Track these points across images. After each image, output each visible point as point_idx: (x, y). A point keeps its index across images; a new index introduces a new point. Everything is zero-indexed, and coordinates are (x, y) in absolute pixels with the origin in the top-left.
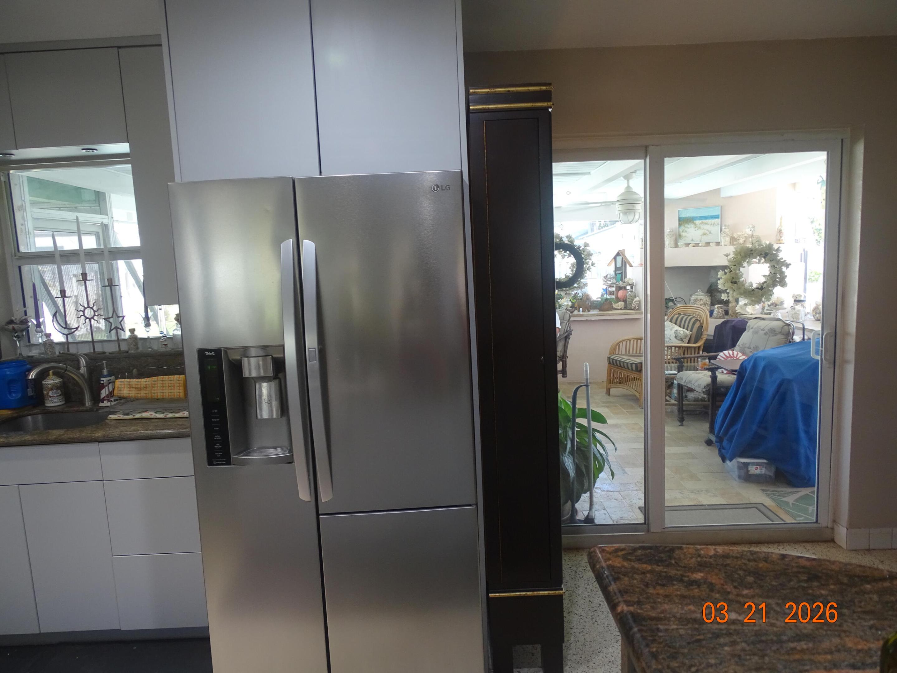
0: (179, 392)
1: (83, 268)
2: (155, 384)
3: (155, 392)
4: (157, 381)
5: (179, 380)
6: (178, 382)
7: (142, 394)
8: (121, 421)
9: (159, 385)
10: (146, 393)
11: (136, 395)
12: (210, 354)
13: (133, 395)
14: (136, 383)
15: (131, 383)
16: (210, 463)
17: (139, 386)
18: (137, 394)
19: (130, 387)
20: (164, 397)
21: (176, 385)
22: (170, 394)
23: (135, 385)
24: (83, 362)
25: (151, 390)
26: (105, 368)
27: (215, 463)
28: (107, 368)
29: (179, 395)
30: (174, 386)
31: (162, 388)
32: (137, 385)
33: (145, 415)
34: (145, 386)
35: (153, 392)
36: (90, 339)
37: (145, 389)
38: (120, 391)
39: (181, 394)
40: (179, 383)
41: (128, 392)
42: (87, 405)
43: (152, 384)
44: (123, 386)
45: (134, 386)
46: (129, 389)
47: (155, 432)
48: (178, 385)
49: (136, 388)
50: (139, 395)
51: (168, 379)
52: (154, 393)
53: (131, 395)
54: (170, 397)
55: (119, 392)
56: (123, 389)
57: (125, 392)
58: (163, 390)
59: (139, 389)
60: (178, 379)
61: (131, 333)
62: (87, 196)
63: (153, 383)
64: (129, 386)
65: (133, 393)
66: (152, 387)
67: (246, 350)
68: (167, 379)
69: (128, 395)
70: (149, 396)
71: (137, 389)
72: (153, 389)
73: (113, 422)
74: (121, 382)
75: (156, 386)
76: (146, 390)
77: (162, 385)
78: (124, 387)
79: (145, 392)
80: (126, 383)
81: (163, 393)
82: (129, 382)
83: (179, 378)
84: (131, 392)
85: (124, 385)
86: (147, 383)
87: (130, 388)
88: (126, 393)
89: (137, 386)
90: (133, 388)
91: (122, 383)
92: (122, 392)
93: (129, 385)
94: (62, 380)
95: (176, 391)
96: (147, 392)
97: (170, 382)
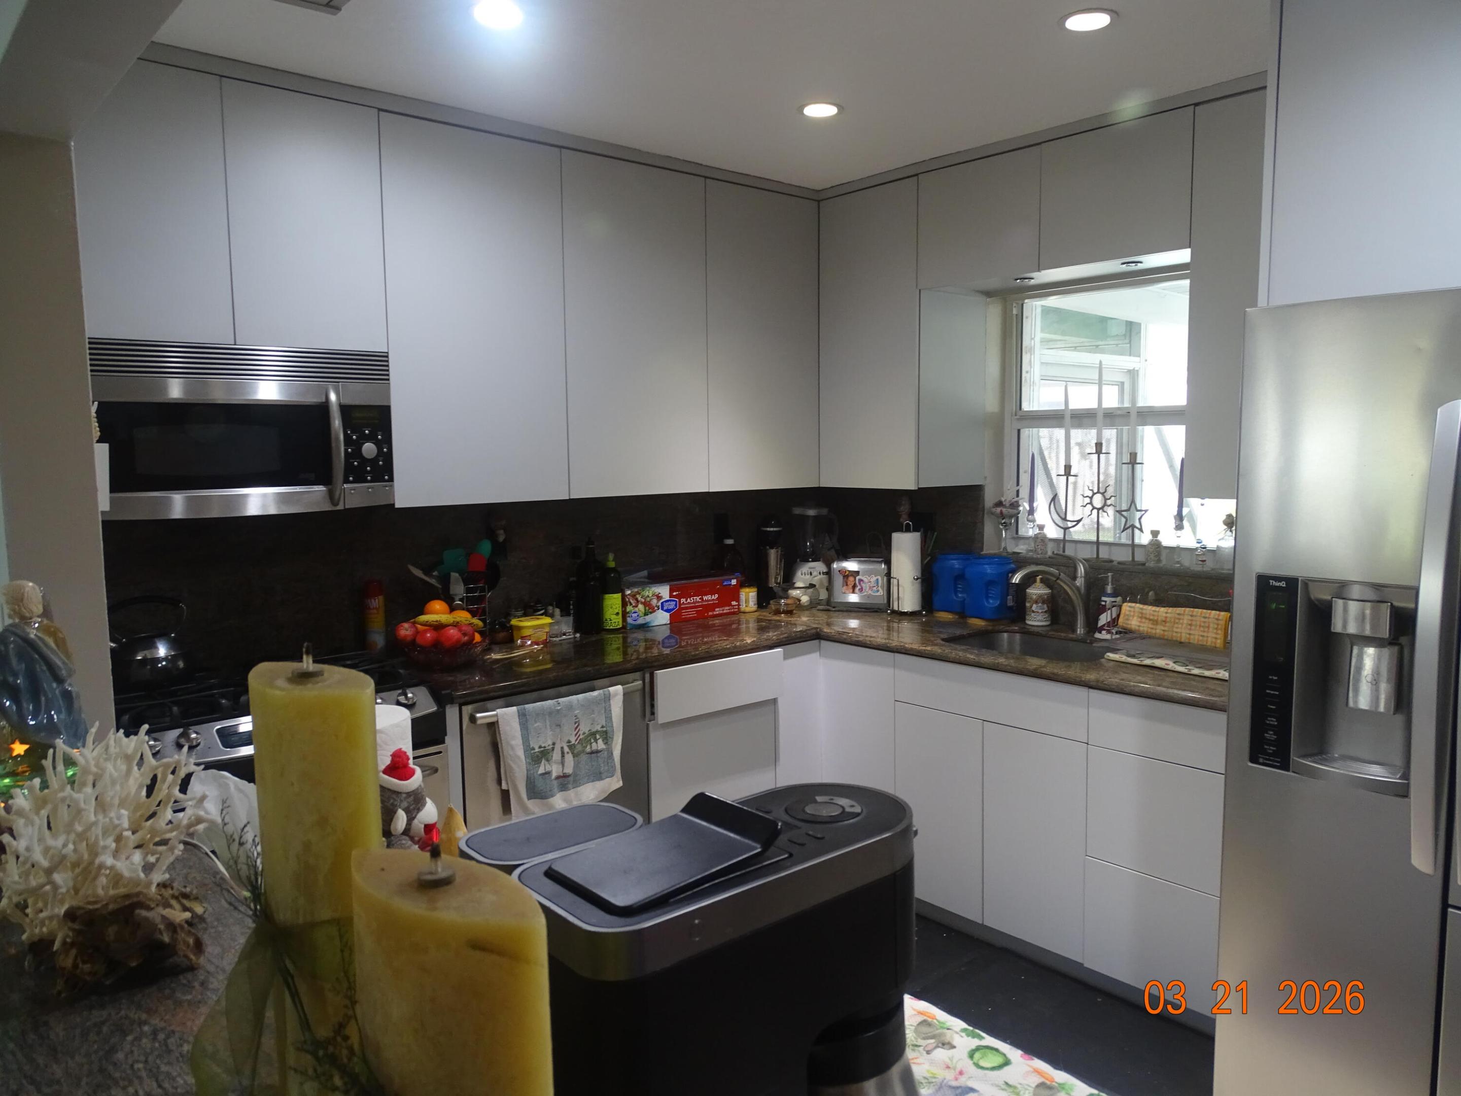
0: (1216, 638)
1: (1099, 435)
2: (1179, 619)
3: (1179, 630)
4: (1184, 615)
5: (1217, 619)
6: (1216, 621)
7: (1158, 631)
8: (1122, 665)
9: (1185, 622)
10: (1164, 631)
11: (1149, 630)
12: (1278, 584)
13: (1145, 629)
14: (1153, 613)
15: (1144, 612)
16: (1254, 759)
17: (1156, 618)
18: (1152, 628)
19: (1142, 616)
20: (1191, 641)
21: (1211, 625)
22: (1201, 638)
23: (1150, 614)
24: (1081, 570)
25: (1173, 627)
26: (1110, 584)
27: (1261, 760)
28: (1112, 584)
29: (1215, 643)
30: (1208, 627)
31: (1189, 627)
32: (1153, 615)
33: (1159, 663)
34: (1164, 619)
35: (1175, 630)
36: (1094, 539)
37: (1163, 623)
38: (1128, 620)
39: (1219, 641)
40: (1218, 625)
41: (1138, 624)
42: (1078, 632)
43: (1175, 618)
44: (1132, 614)
45: (1148, 617)
46: (1139, 620)
47: (1171, 691)
48: (1216, 626)
49: (1150, 620)
50: (1154, 631)
51: (1201, 614)
52: (1176, 632)
53: (1141, 629)
54: (1200, 643)
55: (1127, 622)
56: (1131, 618)
57: (1134, 623)
58: (1190, 629)
59: (1155, 622)
60: (1216, 617)
61: (1153, 537)
62: (1114, 330)
63: (1177, 616)
64: (1140, 615)
65: (1145, 627)
66: (1175, 623)
67: (1344, 586)
68: (1199, 614)
69: (1137, 628)
70: (1168, 635)
71: (1151, 622)
72: (1176, 625)
73: (1112, 664)
74: (1130, 607)
75: (1181, 621)
76: (1165, 626)
77: (1190, 622)
78: (1133, 616)
79: (1163, 628)
80: (1137, 610)
81: (1190, 634)
82: (1142, 609)
83: (1219, 615)
84: (1142, 625)
85: (1134, 612)
86: (1168, 615)
87: (1141, 618)
88: (1136, 625)
89: (1152, 617)
90: (1146, 618)
91: (1132, 609)
92: (1129, 622)
93: (1142, 613)
94: (1050, 591)
95: (1210, 635)
96: (1166, 629)
97: (1203, 620)
